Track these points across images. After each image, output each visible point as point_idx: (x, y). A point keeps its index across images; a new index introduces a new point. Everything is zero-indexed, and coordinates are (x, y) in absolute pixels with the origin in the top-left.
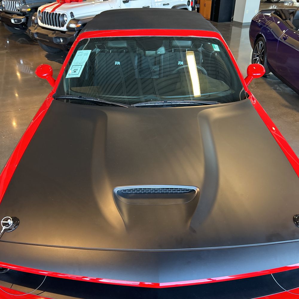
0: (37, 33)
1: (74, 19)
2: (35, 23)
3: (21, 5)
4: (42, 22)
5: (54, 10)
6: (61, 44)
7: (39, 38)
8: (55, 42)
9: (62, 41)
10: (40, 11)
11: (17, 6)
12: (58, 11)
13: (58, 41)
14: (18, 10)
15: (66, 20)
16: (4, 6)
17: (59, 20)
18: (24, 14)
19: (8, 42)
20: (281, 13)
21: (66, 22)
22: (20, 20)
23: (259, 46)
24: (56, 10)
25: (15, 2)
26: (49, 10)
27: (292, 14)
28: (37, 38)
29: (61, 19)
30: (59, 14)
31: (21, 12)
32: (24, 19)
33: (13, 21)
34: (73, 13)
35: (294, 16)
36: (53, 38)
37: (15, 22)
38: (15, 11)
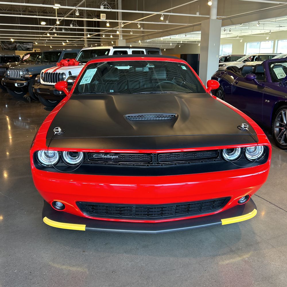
0: (39, 89)
1: (72, 77)
2: (38, 82)
3: (24, 73)
4: (44, 80)
5: (55, 70)
6: (60, 95)
7: (41, 93)
8: (54, 94)
9: (60, 92)
10: (43, 73)
11: (21, 73)
12: (58, 71)
13: (58, 93)
14: (22, 77)
15: (65, 78)
16: (9, 75)
17: (59, 78)
18: (26, 79)
19: (6, 106)
20: (232, 69)
21: (64, 79)
22: (23, 84)
23: (218, 94)
24: (57, 70)
25: (19, 71)
26: (51, 71)
27: (240, 70)
28: (40, 92)
29: (60, 77)
30: (59, 73)
31: (24, 78)
32: (26, 83)
33: (16, 85)
34: (71, 72)
35: (242, 70)
36: (54, 91)
37: (18, 86)
38: (19, 77)
